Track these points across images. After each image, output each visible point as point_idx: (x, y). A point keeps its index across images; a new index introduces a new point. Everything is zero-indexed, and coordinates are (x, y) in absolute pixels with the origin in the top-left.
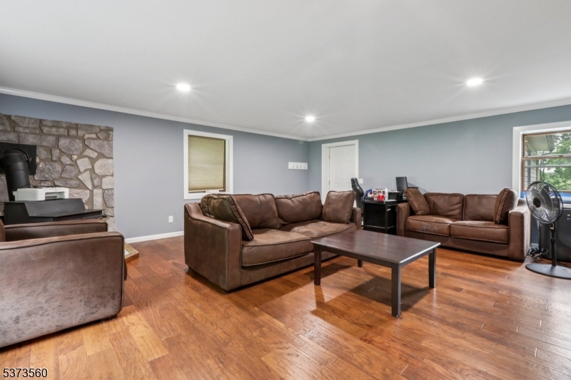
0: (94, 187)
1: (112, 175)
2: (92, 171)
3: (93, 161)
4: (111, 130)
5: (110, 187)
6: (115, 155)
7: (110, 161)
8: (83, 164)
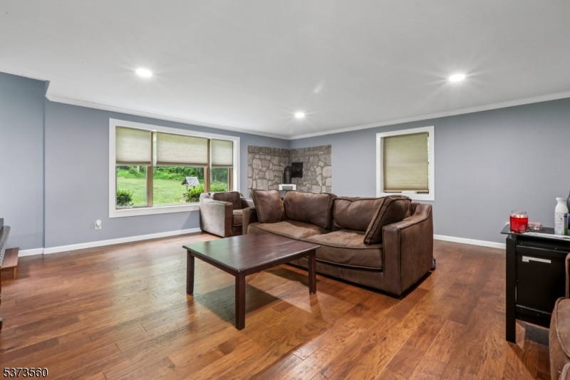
0: (324, 185)
1: (331, 177)
2: (321, 174)
3: (322, 168)
4: (330, 147)
5: (329, 185)
6: (332, 164)
7: (329, 167)
8: (318, 170)
